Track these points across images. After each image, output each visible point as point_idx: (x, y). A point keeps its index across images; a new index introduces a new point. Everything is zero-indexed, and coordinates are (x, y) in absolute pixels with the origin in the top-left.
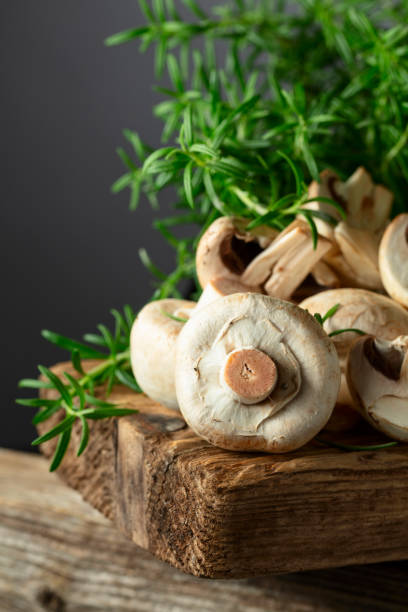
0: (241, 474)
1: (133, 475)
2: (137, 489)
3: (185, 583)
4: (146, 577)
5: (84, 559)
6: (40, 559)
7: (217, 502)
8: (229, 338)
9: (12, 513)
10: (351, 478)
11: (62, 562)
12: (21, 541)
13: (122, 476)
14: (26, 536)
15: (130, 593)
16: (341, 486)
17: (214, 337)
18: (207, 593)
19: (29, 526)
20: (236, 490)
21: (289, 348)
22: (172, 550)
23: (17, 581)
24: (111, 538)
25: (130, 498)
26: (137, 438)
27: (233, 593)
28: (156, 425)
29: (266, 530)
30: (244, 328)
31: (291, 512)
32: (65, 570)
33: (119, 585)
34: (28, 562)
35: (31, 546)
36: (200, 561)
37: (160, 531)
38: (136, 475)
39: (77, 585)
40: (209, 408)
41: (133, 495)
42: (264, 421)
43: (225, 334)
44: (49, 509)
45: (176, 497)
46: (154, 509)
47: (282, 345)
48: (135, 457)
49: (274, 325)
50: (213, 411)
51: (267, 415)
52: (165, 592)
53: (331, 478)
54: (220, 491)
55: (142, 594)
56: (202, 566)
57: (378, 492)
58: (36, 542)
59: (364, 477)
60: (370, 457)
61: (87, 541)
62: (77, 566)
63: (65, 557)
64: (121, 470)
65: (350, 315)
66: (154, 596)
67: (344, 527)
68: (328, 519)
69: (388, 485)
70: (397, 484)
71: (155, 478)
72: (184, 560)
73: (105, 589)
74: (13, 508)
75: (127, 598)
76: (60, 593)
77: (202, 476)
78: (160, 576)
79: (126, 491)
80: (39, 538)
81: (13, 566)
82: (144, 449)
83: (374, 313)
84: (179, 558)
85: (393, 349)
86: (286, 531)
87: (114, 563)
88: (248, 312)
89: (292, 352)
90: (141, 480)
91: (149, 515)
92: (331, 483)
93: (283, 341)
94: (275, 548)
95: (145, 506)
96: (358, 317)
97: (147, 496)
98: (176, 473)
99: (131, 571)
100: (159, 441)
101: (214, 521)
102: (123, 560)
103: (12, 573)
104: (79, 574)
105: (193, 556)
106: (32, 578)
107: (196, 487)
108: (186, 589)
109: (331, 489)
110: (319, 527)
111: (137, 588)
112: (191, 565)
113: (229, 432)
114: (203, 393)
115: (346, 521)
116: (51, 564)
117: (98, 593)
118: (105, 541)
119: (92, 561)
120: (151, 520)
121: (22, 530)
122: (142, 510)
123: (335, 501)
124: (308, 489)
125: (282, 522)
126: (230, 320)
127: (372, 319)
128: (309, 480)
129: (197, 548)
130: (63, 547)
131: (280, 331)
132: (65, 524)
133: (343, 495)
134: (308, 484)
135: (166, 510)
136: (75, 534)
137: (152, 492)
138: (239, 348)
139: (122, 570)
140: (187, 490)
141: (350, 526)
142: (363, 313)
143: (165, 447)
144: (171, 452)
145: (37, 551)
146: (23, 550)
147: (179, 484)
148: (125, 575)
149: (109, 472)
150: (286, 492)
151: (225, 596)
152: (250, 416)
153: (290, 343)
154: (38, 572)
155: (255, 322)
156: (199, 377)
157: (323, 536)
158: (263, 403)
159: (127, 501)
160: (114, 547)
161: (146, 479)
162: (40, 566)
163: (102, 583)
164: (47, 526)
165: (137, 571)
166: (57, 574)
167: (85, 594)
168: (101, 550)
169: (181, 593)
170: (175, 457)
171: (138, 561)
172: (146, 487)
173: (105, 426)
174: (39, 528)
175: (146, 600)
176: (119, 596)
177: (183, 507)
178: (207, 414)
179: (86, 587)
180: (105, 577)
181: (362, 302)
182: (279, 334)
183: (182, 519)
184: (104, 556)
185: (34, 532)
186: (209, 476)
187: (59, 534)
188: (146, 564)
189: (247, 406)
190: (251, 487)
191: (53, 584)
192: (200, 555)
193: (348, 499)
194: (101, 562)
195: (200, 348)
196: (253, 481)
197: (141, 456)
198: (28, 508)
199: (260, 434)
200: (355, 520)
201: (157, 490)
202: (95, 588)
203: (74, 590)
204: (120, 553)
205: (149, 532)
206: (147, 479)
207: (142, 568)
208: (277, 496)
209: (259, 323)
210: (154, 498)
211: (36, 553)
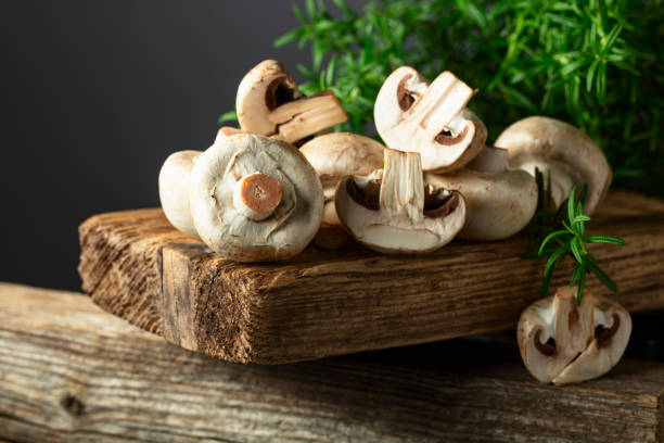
0: (276, 278)
1: (179, 292)
2: (183, 302)
3: (180, 383)
4: (149, 379)
5: (97, 368)
6: (62, 370)
7: (259, 301)
8: (237, 169)
9: (39, 333)
10: (361, 279)
11: (81, 371)
12: (47, 355)
13: (168, 294)
14: (50, 351)
15: (136, 394)
16: (354, 286)
17: (224, 169)
18: (197, 390)
19: (53, 343)
20: (273, 291)
21: (284, 173)
22: (221, 346)
23: (44, 389)
24: (119, 349)
25: (177, 311)
26: (182, 260)
27: (218, 389)
28: (196, 250)
29: (299, 322)
30: (247, 160)
31: (317, 308)
32: (83, 378)
33: (126, 388)
34: (53, 374)
35: (55, 360)
36: (247, 350)
37: (208, 333)
38: (183, 291)
39: (93, 390)
40: (228, 226)
41: (179, 308)
42: (272, 233)
43: (233, 166)
44: (68, 327)
45: (222, 301)
46: (202, 316)
47: (278, 172)
48: (181, 276)
49: (271, 156)
50: (231, 229)
51: (273, 228)
52: (164, 391)
53: (346, 279)
54: (261, 293)
55: (146, 394)
56: (250, 355)
57: (382, 291)
58: (58, 356)
59: (372, 278)
60: (374, 262)
61: (100, 353)
62: (92, 374)
63: (83, 367)
64: (167, 290)
65: (336, 151)
66: (155, 396)
67: (357, 319)
68: (345, 313)
69: (390, 284)
70: (397, 284)
71: (201, 291)
72: (233, 353)
73: (116, 392)
74: (38, 329)
75: (134, 398)
76: (79, 397)
77: (245, 282)
78: (159, 378)
79: (173, 307)
80: (60, 352)
81: (40, 378)
82: (190, 269)
83: (356, 149)
84: (227, 352)
85: (370, 182)
86: (313, 324)
87: (122, 370)
88: (249, 147)
89: (287, 176)
90: (188, 294)
91: (197, 322)
92: (346, 283)
93: (279, 168)
94: (306, 338)
95: (193, 315)
96: (342, 152)
97: (194, 306)
98: (221, 283)
99: (136, 376)
100: (201, 261)
101: (258, 317)
102: (129, 367)
103: (40, 384)
104: (94, 381)
105: (241, 348)
106: (56, 387)
107: (240, 291)
108: (181, 388)
109: (347, 288)
110: (338, 320)
111: (140, 390)
112: (240, 355)
113: (245, 244)
114: (221, 215)
115: (359, 315)
116: (71, 373)
117: (110, 396)
118: (114, 352)
119: (103, 368)
120: (200, 325)
121: (47, 346)
122: (189, 320)
123: (350, 298)
124: (329, 288)
125: (310, 316)
126: (236, 154)
127: (354, 154)
128: (329, 281)
129: (244, 340)
130: (80, 359)
131: (274, 159)
132: (81, 340)
133: (356, 293)
134: (328, 284)
135: (213, 314)
136: (90, 347)
137: (199, 302)
138: (246, 176)
139: (129, 375)
140: (232, 295)
141: (362, 319)
142: (347, 149)
143: (208, 264)
144: (214, 267)
145: (59, 363)
146: (49, 364)
147: (224, 292)
148: (131, 379)
149: (155, 294)
150: (312, 291)
151: (212, 392)
152: (260, 231)
153: (284, 169)
154: (61, 382)
155: (255, 155)
156: (217, 203)
157: (343, 327)
158: (269, 219)
159: (174, 314)
160: (122, 356)
161: (192, 292)
162: (62, 376)
163: (113, 387)
164: (67, 342)
165: (141, 375)
166: (76, 382)
167: (100, 397)
168: (112, 359)
169: (176, 392)
170: (218, 271)
171: (141, 366)
172: (193, 298)
173: (147, 257)
174: (61, 344)
175: (149, 399)
176: (127, 397)
177: (229, 309)
178: (227, 231)
179: (101, 391)
180: (115, 382)
181: (346, 141)
182: (275, 163)
183: (229, 320)
184: (113, 365)
185: (56, 348)
186: (251, 282)
187: (78, 348)
188: (147, 369)
189: (257, 222)
190: (285, 288)
191: (74, 390)
192: (248, 345)
193: (360, 296)
194: (111, 369)
195: (214, 179)
196: (286, 284)
197: (187, 274)
198: (51, 328)
199: (270, 243)
200: (365, 314)
201: (204, 299)
202: (108, 391)
203: (91, 395)
204: (127, 361)
205: (198, 335)
206: (194, 293)
207: (145, 373)
208: (306, 294)
209: (258, 155)
210: (201, 306)
211: (59, 365)
